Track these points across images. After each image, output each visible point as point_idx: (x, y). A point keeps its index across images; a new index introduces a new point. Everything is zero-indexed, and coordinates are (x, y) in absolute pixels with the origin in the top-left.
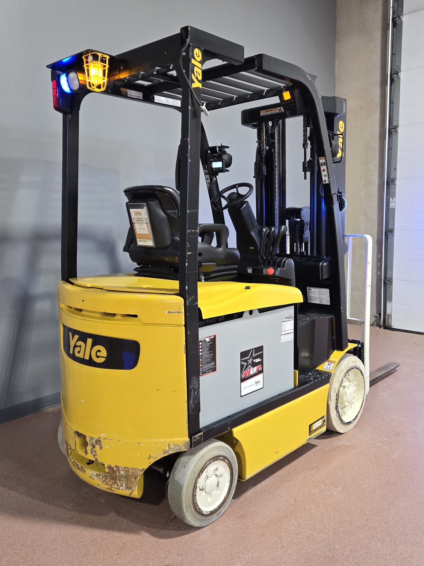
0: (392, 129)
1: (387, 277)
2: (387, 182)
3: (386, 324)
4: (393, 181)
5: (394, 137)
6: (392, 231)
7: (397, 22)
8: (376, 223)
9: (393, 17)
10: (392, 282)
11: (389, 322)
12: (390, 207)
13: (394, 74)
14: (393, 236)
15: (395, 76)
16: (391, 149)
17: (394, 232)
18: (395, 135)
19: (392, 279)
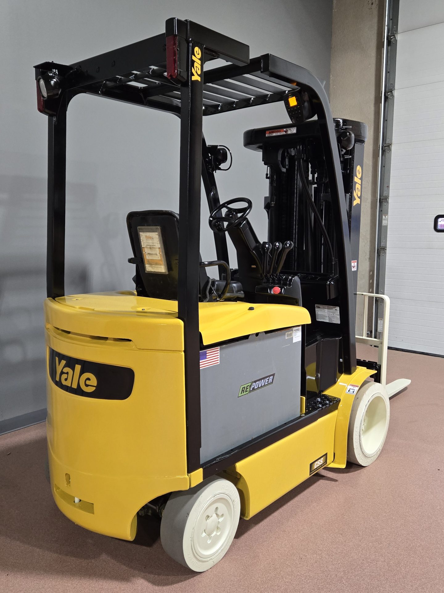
0: (385, 146)
2: (380, 199)
4: (386, 199)
5: (387, 155)
6: (384, 249)
7: (392, 40)
8: (369, 240)
9: (388, 35)
12: (383, 225)
13: (389, 92)
14: (385, 253)
15: (389, 94)
16: (384, 166)
18: (388, 153)
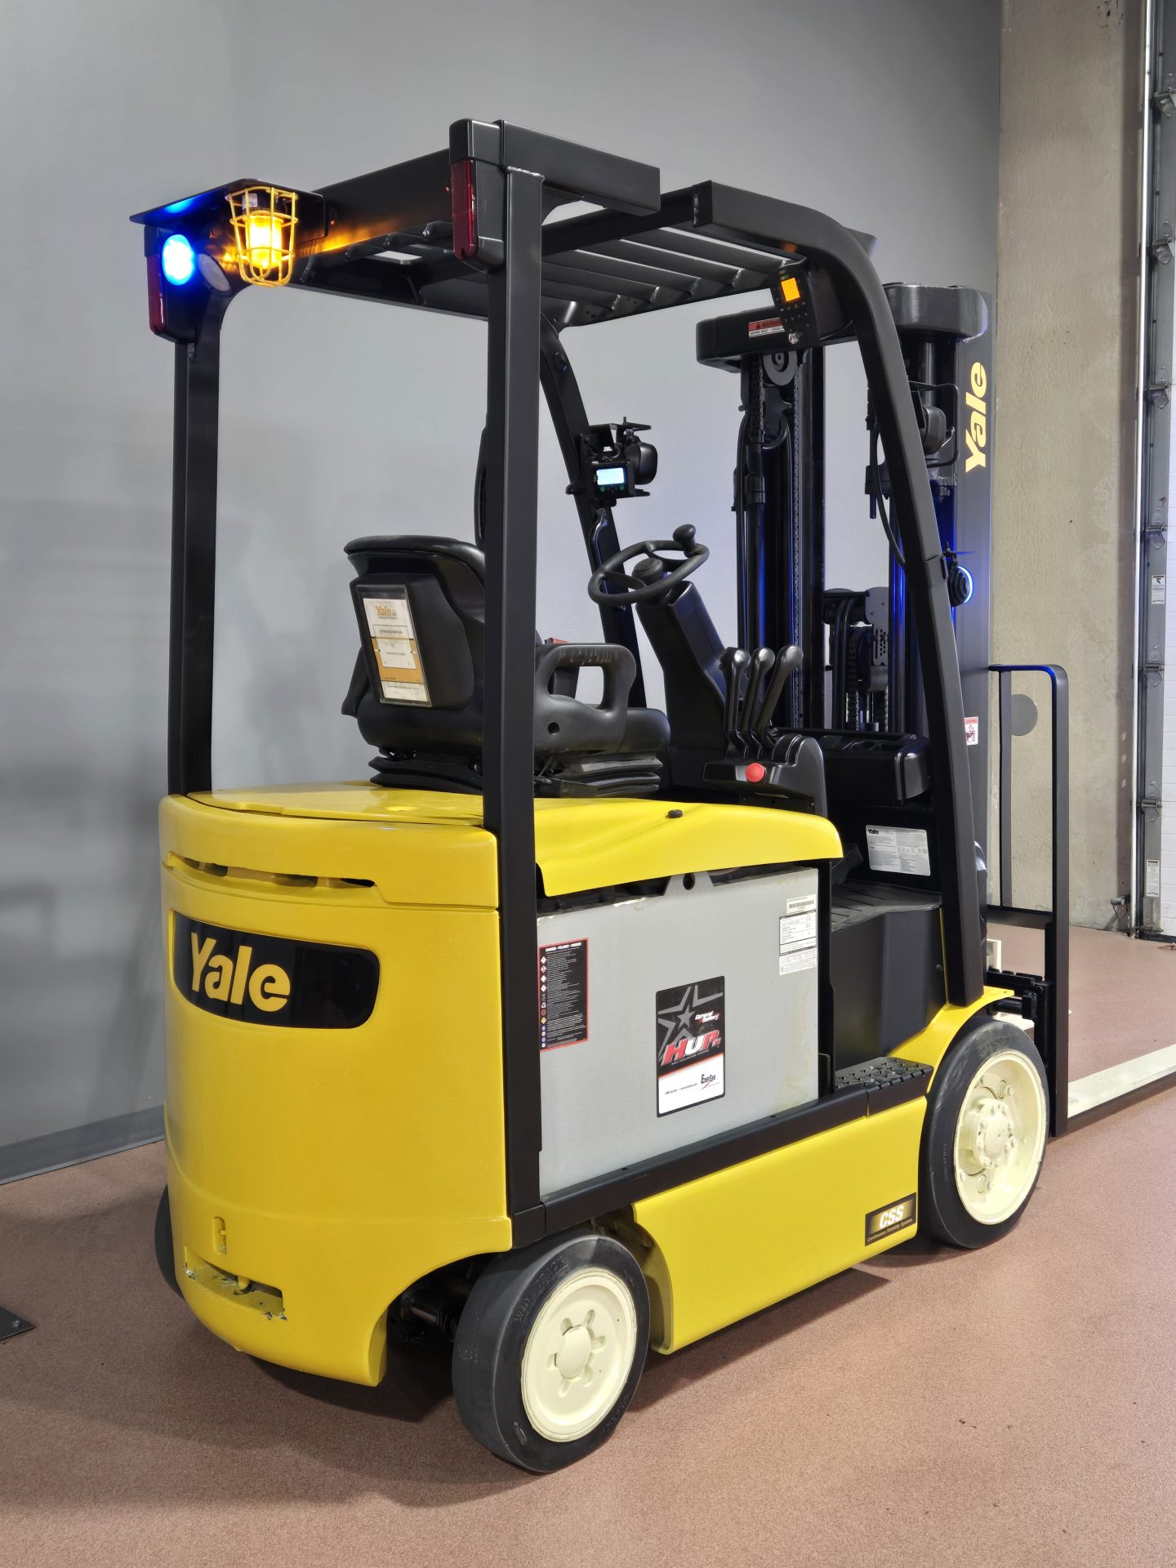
0: (1153, 391)
1: (1147, 795)
2: (1143, 534)
3: (1145, 924)
4: (1159, 533)
5: (1158, 413)
6: (1158, 668)
7: (1164, 109)
8: (1114, 645)
9: (1153, 97)
10: (1160, 807)
11: (1152, 918)
12: (1153, 603)
13: (1158, 246)
14: (1161, 679)
15: (1161, 252)
16: (1152, 445)
17: (1163, 670)
19: (1160, 800)
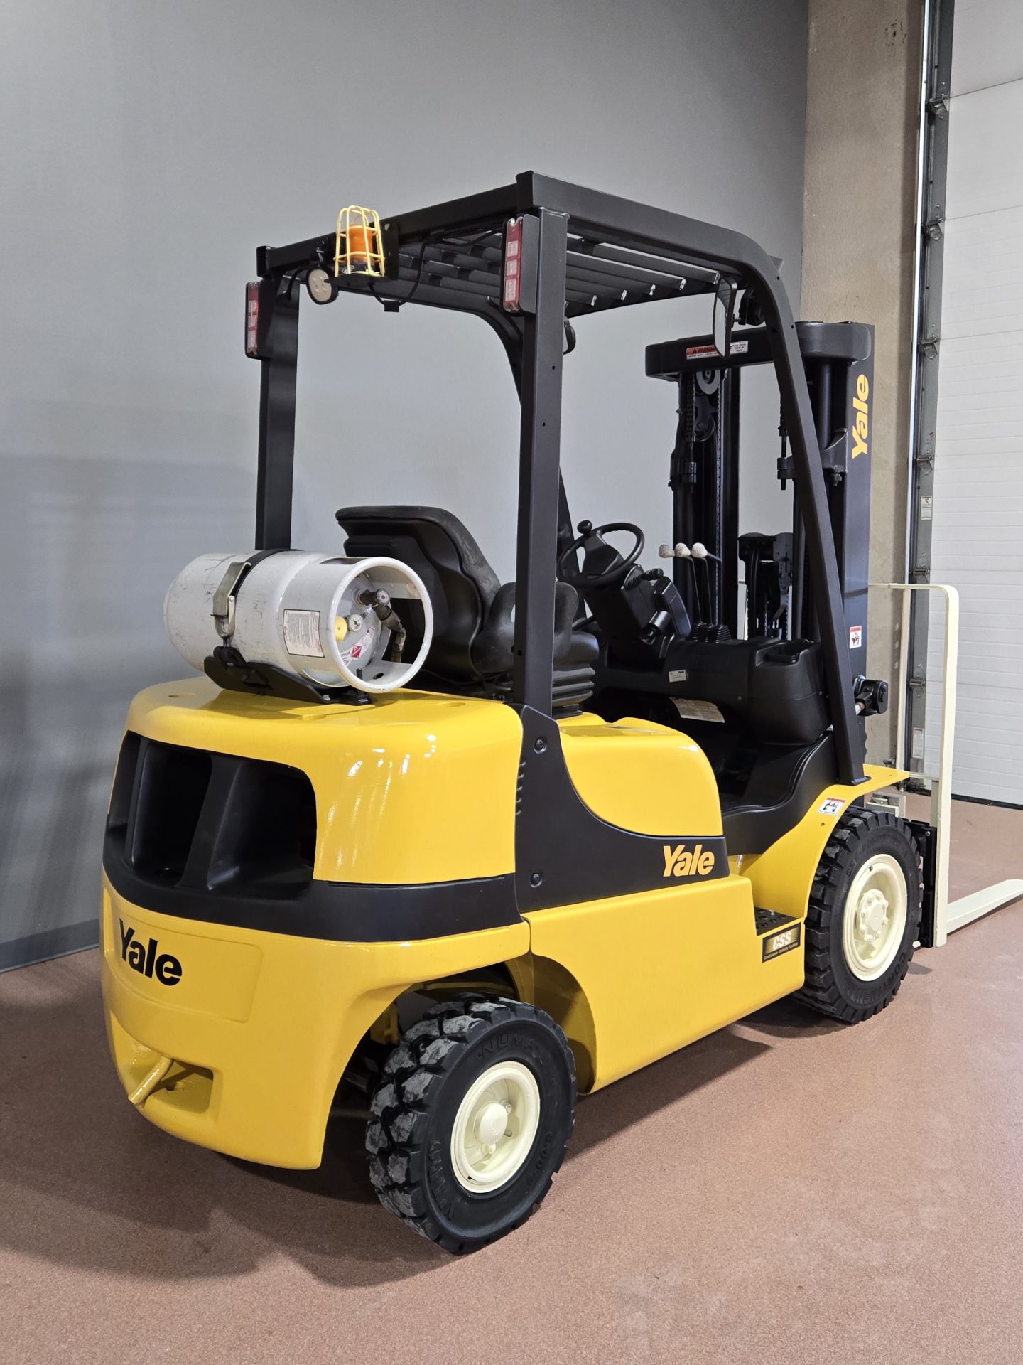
0: (925, 345)
1: (914, 676)
2: (915, 462)
4: (928, 462)
5: (929, 361)
6: (925, 572)
7: (938, 112)
8: (890, 553)
9: (929, 101)
10: (924, 685)
12: (921, 520)
13: (931, 226)
15: (933, 231)
16: (923, 390)
17: (929, 574)
18: (932, 359)
19: (925, 680)
